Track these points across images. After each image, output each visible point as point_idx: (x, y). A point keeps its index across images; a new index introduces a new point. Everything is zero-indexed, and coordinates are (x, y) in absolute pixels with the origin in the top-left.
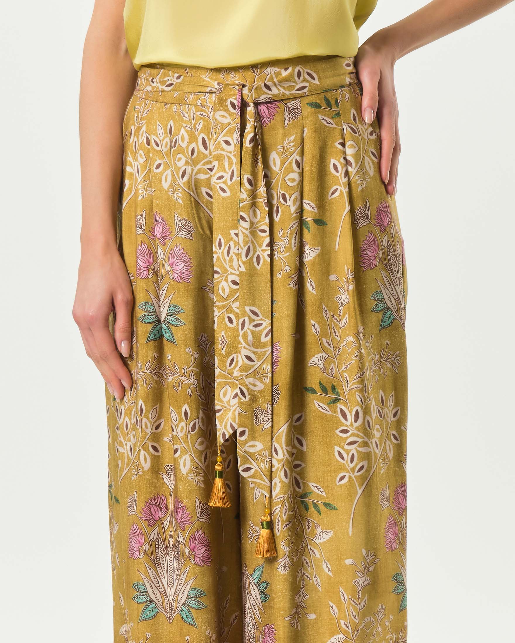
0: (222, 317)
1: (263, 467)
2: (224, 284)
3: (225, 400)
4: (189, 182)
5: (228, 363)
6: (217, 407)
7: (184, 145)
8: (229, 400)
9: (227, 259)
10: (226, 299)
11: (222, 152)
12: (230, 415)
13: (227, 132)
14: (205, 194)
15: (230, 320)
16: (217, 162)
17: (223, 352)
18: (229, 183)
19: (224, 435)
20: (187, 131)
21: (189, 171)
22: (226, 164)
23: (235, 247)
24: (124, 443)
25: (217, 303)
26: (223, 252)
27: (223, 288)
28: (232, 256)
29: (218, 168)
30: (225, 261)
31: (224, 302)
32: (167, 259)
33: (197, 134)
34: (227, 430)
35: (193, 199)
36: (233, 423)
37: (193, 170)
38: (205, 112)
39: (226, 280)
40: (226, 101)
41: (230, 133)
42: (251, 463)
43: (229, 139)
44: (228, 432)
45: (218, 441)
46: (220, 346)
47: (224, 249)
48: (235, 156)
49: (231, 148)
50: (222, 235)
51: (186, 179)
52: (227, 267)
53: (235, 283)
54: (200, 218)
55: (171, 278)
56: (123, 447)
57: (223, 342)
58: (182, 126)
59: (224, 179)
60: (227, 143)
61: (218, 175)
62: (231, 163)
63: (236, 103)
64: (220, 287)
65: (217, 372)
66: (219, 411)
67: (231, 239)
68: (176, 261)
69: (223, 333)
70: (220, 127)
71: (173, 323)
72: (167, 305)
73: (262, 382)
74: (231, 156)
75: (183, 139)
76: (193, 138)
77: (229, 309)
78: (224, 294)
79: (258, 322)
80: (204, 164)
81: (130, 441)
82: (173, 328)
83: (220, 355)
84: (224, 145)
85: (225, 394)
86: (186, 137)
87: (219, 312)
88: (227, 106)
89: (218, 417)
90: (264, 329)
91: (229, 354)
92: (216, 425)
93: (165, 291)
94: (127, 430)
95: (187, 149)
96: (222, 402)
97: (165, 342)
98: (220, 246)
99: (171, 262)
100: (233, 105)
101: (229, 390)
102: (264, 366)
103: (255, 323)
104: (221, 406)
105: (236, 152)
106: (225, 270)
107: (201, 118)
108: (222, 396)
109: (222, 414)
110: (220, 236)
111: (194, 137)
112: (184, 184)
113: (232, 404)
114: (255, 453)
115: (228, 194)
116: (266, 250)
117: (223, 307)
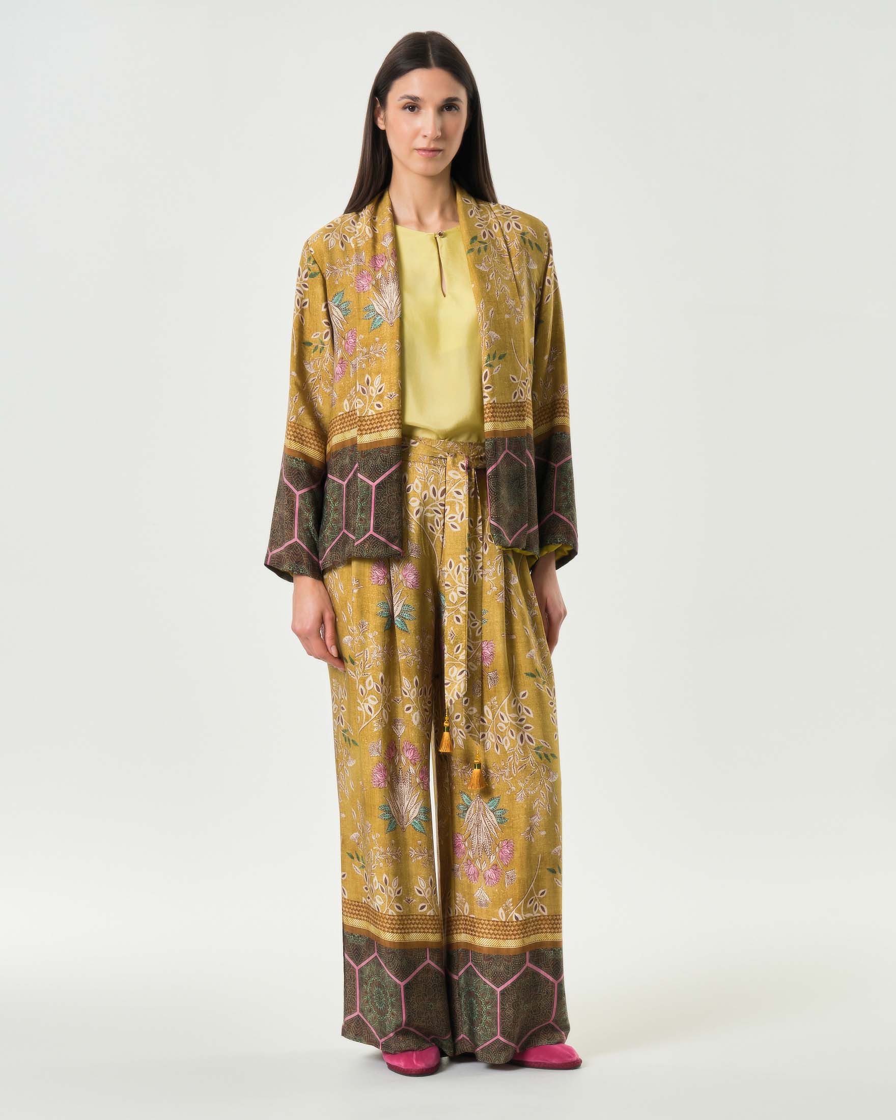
0: (451, 617)
1: (477, 725)
2: (453, 593)
3: (452, 676)
4: (420, 518)
5: (455, 650)
6: (446, 682)
7: (418, 491)
8: (456, 676)
9: (457, 576)
10: (455, 604)
11: (454, 500)
12: (456, 686)
13: (458, 485)
14: (429, 528)
15: (458, 619)
16: (449, 506)
17: (452, 642)
18: (459, 521)
19: (451, 701)
20: (421, 482)
21: (421, 510)
22: (457, 508)
23: (463, 567)
24: (361, 704)
25: (447, 607)
26: (453, 571)
27: (453, 597)
28: (461, 574)
29: (450, 511)
30: (455, 578)
31: (453, 606)
32: (400, 572)
33: (429, 484)
34: (453, 698)
35: (422, 530)
36: (459, 693)
37: (424, 509)
38: (436, 470)
39: (455, 591)
40: (458, 463)
41: (460, 485)
42: (470, 723)
43: (460, 491)
44: (455, 699)
45: (446, 705)
46: (449, 638)
47: (454, 568)
48: (464, 502)
49: (461, 497)
50: (453, 558)
51: (418, 516)
52: (457, 581)
53: (463, 593)
54: (425, 544)
55: (405, 585)
56: (361, 707)
57: (452, 635)
58: (416, 477)
59: (455, 519)
60: (458, 493)
61: (450, 516)
62: (461, 508)
63: (465, 465)
64: (450, 595)
65: (446, 656)
66: (448, 684)
67: (461, 562)
68: (409, 574)
69: (452, 628)
70: (454, 482)
71: (407, 618)
72: (401, 605)
73: (476, 665)
74: (462, 502)
75: (417, 487)
76: (425, 486)
77: (458, 611)
78: (454, 601)
79: (475, 622)
80: (432, 507)
81: (368, 702)
82: (407, 622)
83: (449, 644)
84: (456, 495)
85: (452, 672)
86: (420, 485)
87: (449, 614)
88: (458, 467)
89: (447, 688)
90: (478, 627)
91: (456, 643)
92: (445, 694)
93: (399, 594)
94: (363, 694)
95: (421, 495)
96: (450, 677)
97: (397, 631)
98: (451, 567)
99: (404, 574)
100: (463, 466)
101: (456, 669)
102: (478, 653)
103: (473, 623)
104: (450, 680)
105: (465, 500)
106: (455, 584)
107: (433, 473)
108: (449, 674)
109: (450, 686)
110: (451, 560)
111: (427, 487)
112: (417, 519)
113: (457, 679)
114: (473, 715)
115: (459, 529)
116: (480, 571)
117: (453, 610)
